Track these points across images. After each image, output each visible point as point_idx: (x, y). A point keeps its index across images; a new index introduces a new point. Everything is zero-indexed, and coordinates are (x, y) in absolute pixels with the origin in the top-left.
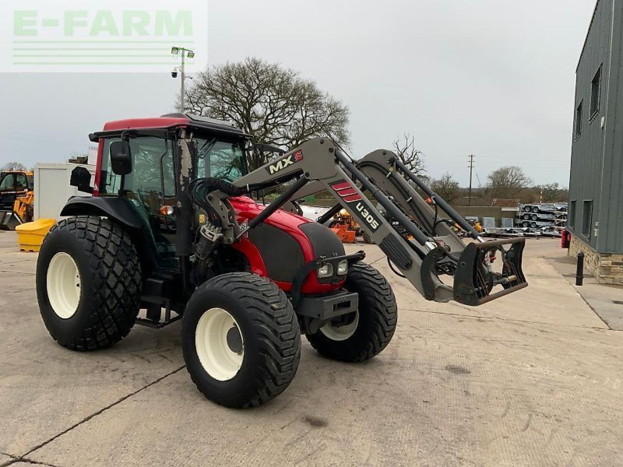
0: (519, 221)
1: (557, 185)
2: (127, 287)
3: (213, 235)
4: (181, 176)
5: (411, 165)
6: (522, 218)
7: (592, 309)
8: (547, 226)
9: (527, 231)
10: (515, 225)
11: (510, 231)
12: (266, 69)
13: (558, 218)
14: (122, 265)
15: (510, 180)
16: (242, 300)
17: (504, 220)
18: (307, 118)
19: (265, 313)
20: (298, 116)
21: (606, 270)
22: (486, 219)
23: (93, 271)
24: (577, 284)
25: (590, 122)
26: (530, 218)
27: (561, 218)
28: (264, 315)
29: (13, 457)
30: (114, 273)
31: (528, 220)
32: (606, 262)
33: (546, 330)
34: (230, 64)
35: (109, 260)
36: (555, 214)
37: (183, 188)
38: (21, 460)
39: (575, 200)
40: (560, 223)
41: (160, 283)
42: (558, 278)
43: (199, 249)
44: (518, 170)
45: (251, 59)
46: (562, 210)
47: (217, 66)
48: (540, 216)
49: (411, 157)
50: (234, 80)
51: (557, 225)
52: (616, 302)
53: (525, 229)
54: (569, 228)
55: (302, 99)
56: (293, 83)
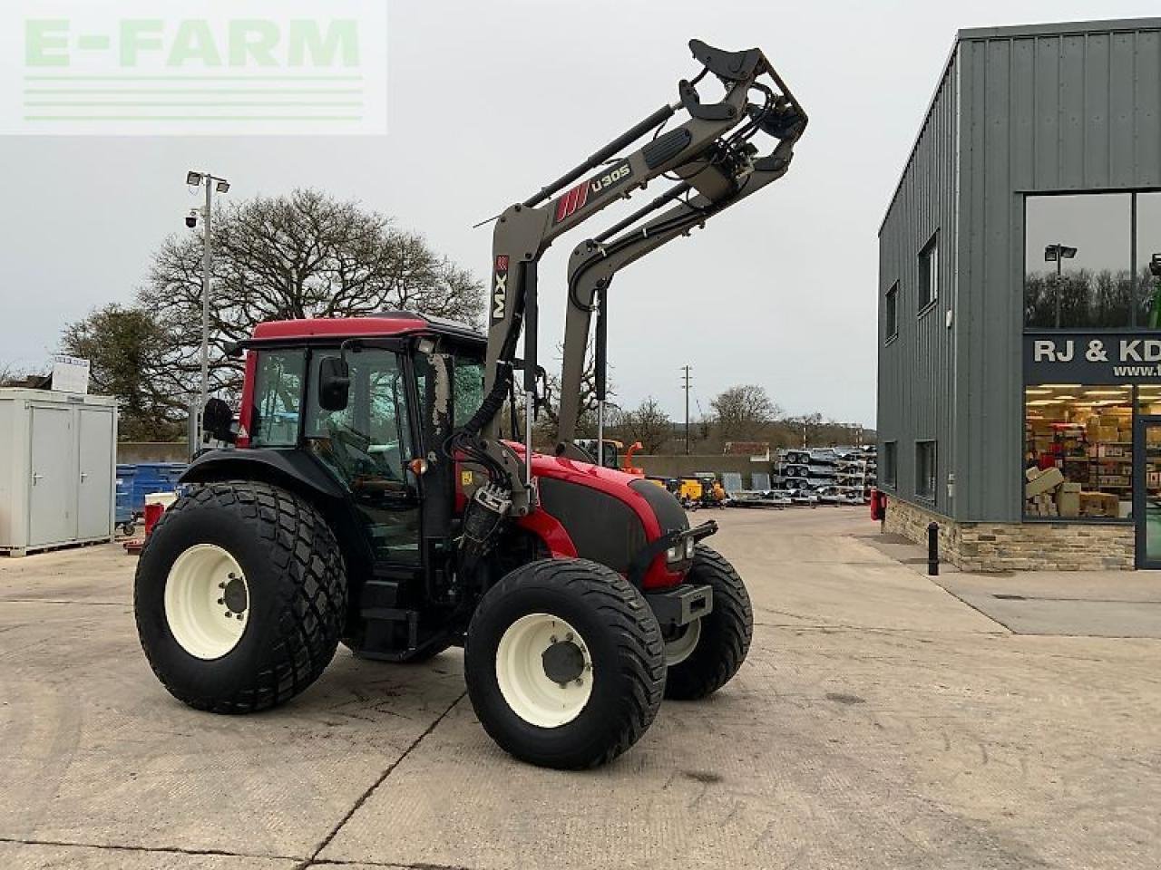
0: (779, 479)
1: (819, 416)
2: (331, 596)
3: (499, 503)
4: (435, 411)
5: (589, 383)
6: (784, 473)
7: (974, 608)
8: (826, 485)
9: (796, 495)
10: (774, 485)
11: (770, 496)
12: (331, 210)
13: (841, 471)
14: (323, 560)
15: (748, 409)
16: (586, 596)
17: (756, 478)
18: (409, 300)
19: (625, 615)
20: (393, 296)
21: (971, 548)
22: (726, 476)
23: (279, 572)
24: (931, 573)
25: (919, 317)
26: (797, 474)
27: (848, 472)
28: (624, 618)
29: (300, 860)
30: (313, 573)
31: (793, 476)
32: (969, 536)
33: (927, 639)
34: (263, 199)
35: (303, 552)
36: (837, 465)
37: (439, 429)
38: (312, 862)
39: (894, 440)
40: (846, 480)
41: (393, 588)
42: (895, 565)
43: (472, 527)
44: (759, 391)
45: (303, 191)
46: (847, 458)
47: (236, 203)
48: (813, 469)
49: (589, 370)
50: (271, 230)
51: (841, 484)
52: (998, 597)
53: (792, 491)
54: (884, 487)
55: (400, 266)
56: (384, 237)
